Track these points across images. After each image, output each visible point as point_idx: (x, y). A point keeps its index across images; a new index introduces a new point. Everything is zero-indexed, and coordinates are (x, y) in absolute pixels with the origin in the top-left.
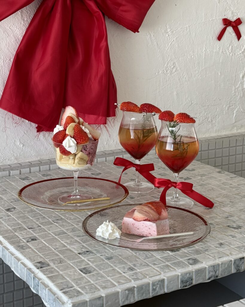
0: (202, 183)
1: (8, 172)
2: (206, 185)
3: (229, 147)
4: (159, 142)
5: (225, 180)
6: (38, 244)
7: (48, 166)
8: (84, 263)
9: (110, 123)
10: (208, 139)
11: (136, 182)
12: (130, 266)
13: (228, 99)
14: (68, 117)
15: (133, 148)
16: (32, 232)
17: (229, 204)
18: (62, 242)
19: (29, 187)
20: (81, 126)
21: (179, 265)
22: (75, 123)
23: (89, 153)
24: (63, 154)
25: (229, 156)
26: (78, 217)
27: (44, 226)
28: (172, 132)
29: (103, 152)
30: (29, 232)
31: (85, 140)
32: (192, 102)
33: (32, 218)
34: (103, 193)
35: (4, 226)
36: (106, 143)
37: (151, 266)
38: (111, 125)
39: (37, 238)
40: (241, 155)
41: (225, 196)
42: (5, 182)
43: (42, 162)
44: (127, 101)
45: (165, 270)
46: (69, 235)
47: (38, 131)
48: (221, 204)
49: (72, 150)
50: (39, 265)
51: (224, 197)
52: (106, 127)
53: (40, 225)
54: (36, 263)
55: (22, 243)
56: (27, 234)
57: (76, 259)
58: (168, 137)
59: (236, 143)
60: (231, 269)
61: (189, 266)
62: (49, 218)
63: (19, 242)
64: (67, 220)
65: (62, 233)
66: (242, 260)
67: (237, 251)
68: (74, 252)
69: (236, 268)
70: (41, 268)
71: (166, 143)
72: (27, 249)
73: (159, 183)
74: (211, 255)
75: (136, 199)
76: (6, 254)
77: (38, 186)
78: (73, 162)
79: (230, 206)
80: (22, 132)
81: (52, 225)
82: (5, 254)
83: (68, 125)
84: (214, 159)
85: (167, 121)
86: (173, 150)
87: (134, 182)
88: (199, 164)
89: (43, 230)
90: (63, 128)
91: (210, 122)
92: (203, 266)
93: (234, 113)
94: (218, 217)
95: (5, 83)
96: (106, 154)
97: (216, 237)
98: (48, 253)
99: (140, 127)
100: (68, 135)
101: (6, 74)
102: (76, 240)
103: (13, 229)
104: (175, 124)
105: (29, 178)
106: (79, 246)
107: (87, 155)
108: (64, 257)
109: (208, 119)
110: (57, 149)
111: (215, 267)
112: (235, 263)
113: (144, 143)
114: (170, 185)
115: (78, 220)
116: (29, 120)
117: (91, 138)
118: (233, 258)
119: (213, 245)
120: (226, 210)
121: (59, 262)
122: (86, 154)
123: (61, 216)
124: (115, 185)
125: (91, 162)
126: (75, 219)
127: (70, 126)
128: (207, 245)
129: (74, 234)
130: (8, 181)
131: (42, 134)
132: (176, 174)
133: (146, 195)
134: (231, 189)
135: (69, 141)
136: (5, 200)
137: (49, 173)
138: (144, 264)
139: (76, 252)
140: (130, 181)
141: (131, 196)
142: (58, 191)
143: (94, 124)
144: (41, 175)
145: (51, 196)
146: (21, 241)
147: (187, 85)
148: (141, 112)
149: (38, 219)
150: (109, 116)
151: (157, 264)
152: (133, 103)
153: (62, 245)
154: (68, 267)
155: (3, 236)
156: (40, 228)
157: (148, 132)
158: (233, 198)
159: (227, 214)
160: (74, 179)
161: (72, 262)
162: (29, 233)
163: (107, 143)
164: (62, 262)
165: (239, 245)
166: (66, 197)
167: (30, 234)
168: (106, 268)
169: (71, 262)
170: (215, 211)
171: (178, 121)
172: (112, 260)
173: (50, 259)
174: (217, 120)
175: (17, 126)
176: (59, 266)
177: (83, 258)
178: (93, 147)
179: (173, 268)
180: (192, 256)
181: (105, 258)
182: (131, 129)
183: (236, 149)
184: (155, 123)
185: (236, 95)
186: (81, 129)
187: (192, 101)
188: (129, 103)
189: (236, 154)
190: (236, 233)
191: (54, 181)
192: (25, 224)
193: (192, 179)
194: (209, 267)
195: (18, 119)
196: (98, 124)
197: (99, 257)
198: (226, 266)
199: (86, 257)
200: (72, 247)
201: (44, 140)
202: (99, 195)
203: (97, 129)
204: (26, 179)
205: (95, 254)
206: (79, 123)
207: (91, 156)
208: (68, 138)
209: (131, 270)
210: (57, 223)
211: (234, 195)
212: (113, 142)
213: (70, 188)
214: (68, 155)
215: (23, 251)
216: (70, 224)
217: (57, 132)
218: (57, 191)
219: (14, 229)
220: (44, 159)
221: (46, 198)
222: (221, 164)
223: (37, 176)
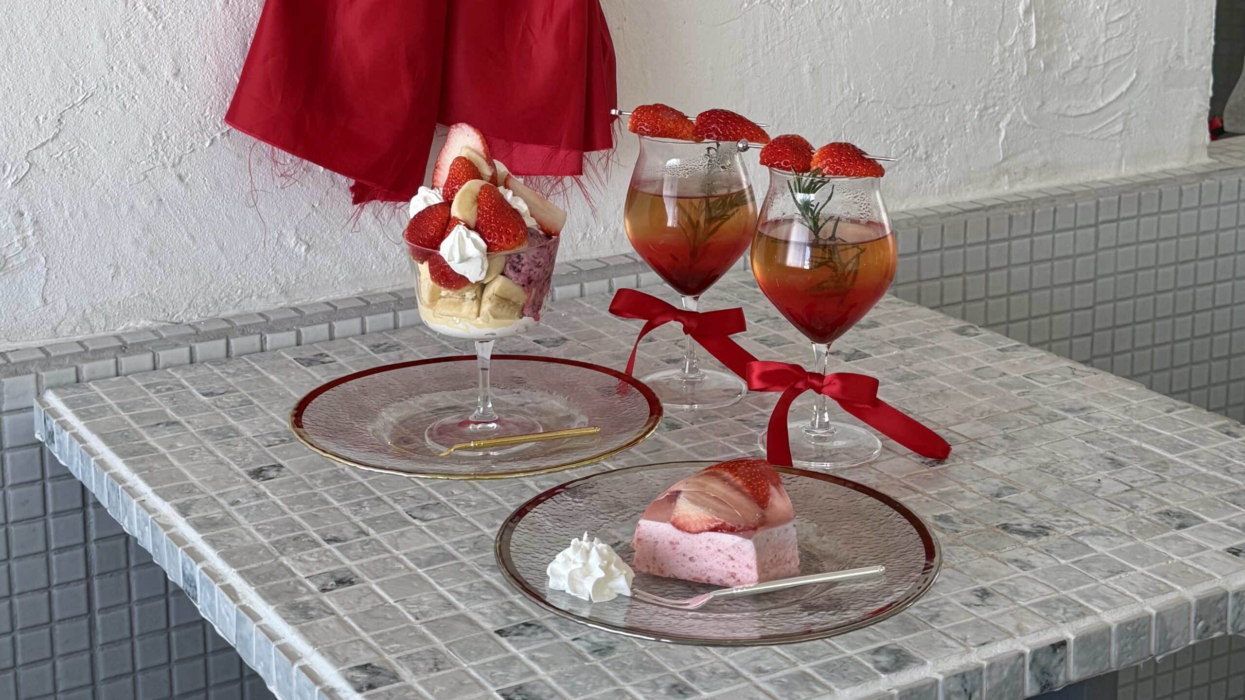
0: (905, 371)
1: (257, 338)
2: (920, 378)
3: (988, 242)
4: (763, 240)
5: (981, 361)
6: (360, 599)
7: (391, 314)
8: (516, 670)
9: (595, 170)
10: (916, 217)
11: (687, 371)
12: (676, 678)
13: (979, 83)
14: (459, 159)
15: (676, 259)
16: (337, 553)
17: (1002, 446)
18: (440, 589)
19: (327, 392)
20: (501, 189)
21: (845, 673)
22: (482, 179)
23: (530, 281)
24: (440, 284)
25: (988, 270)
26: (493, 499)
27: (378, 531)
28: (806, 207)
29: (570, 265)
30: (328, 553)
31: (515, 236)
32: (863, 95)
33: (339, 501)
34: (575, 412)
35: (244, 533)
36: (580, 235)
37: (748, 680)
38: (597, 174)
39: (357, 577)
40: (1027, 268)
41: (985, 416)
42: (247, 372)
43: (372, 303)
44: (651, 104)
45: (796, 693)
46: (463, 565)
47: (356, 201)
48: (972, 444)
49: (473, 271)
50: (362, 677)
51: (983, 421)
52: (581, 185)
53: (364, 526)
54: (351, 669)
55: (304, 595)
56: (320, 561)
57: (490, 653)
58: (791, 221)
59: (1010, 226)
60: (1021, 682)
61: (878, 678)
62: (396, 501)
63: (294, 592)
64: (455, 508)
65: (441, 556)
66: (1058, 651)
67: (1040, 620)
68: (481, 628)
69: (1037, 680)
70: (371, 687)
71: (787, 242)
72: (320, 617)
73: (764, 377)
74: (953, 634)
75: (685, 428)
76: (251, 635)
77: (356, 389)
78: (475, 310)
79: (1004, 454)
80: (305, 205)
81: (405, 525)
82: (245, 633)
83: (457, 187)
84: (938, 283)
85: (789, 169)
86: (811, 269)
87: (679, 371)
88: (890, 302)
89: (376, 547)
90: (441, 197)
91: (921, 159)
92: (927, 675)
93: (999, 130)
94: (968, 494)
95: (249, 45)
96: (581, 271)
97: (966, 567)
98: (392, 632)
99: (695, 189)
100: (457, 221)
101: (251, 16)
102: (487, 582)
103: (275, 544)
104: (818, 180)
105: (327, 359)
106: (497, 605)
107: (523, 286)
108: (447, 646)
109: (915, 152)
110: (420, 265)
111: (968, 677)
112: (1034, 660)
113: (711, 239)
114: (800, 385)
115: (492, 509)
116: (326, 166)
117: (536, 228)
118: (1029, 646)
119: (957, 595)
120: (995, 468)
121: (432, 667)
122: (518, 284)
123: (438, 495)
124: (615, 381)
125: (534, 308)
126: (483, 504)
127: (465, 191)
128: (936, 597)
129: (481, 561)
130: (256, 370)
131: (371, 211)
132: (823, 348)
133: (718, 414)
134: (1003, 390)
135: (461, 240)
136: (247, 439)
137: (395, 339)
138: (722, 671)
139: (489, 627)
140: (665, 364)
141: (670, 417)
142: (425, 405)
143: (542, 174)
144: (369, 347)
145: (402, 422)
146: (300, 588)
147: (846, 41)
148: (699, 140)
149: (359, 504)
150: (591, 148)
151: (766, 672)
152: (672, 109)
153: (441, 601)
154: (462, 684)
155: (240, 569)
156: (364, 538)
157: (724, 204)
158: (1014, 423)
159: (996, 481)
160: (479, 363)
161: (474, 663)
162: (327, 556)
163: (585, 234)
164: (440, 667)
165: (1048, 597)
166: (453, 424)
167: (330, 560)
168: (595, 687)
169: (471, 664)
170: (955, 470)
171: (825, 171)
172: (613, 657)
173: (400, 654)
174: (947, 153)
175: (288, 184)
176: (434, 678)
177: (513, 649)
178: (542, 260)
179: (824, 686)
180: (886, 639)
181: (588, 648)
182: (666, 196)
183: (1010, 246)
184: (746, 174)
185: (1006, 71)
186: (502, 199)
187: (861, 94)
188: (659, 109)
189: (1009, 265)
190: (1033, 552)
191: (412, 368)
192: (313, 526)
193: (869, 356)
194: (947, 679)
195: (291, 160)
196: (556, 174)
197: (566, 643)
198: (1005, 673)
199: (522, 647)
200: (473, 607)
201: (377, 231)
202: (563, 418)
203: (551, 190)
204: (317, 361)
205: (552, 632)
206: (494, 180)
207: (534, 290)
208: (459, 230)
209: (681, 692)
210: (422, 520)
211: (1015, 415)
212: (605, 229)
213: (466, 392)
214: (458, 288)
215: (309, 627)
216: (467, 525)
217: (421, 209)
218: (421, 405)
219: (278, 541)
220: (378, 291)
221: (385, 430)
222: (960, 299)
223: (352, 352)
